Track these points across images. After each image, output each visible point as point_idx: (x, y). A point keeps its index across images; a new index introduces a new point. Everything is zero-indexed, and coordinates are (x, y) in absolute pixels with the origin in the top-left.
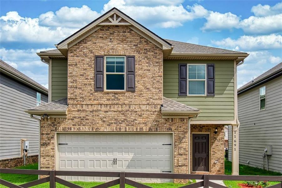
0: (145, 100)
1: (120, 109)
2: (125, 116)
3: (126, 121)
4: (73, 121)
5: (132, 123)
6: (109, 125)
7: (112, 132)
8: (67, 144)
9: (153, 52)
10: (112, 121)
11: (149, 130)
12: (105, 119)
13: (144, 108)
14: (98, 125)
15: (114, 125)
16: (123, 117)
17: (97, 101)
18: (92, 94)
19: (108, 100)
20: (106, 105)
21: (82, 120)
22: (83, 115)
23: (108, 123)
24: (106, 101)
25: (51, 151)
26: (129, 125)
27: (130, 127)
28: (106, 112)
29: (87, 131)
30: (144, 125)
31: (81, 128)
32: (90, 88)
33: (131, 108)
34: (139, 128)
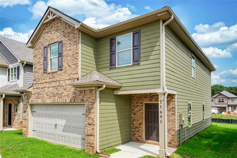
0: (68, 76)
1: (55, 85)
2: (57, 90)
3: (58, 94)
4: (35, 96)
5: (61, 96)
6: (50, 98)
7: (51, 103)
10: (51, 95)
11: (70, 101)
12: (48, 94)
13: (67, 82)
14: (45, 98)
15: (52, 98)
16: (56, 91)
17: (45, 80)
18: (42, 75)
19: (50, 78)
20: (49, 82)
21: (38, 94)
22: (39, 91)
23: (49, 96)
24: (48, 80)
25: (27, 116)
26: (59, 98)
27: (60, 99)
28: (48, 88)
29: (40, 102)
30: (67, 97)
31: (38, 101)
32: (42, 71)
33: (61, 83)
34: (64, 100)
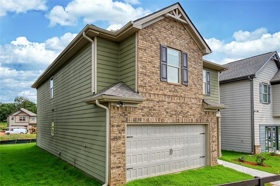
0: (193, 94)
1: (178, 101)
2: (181, 108)
3: (182, 113)
4: (143, 111)
5: (186, 115)
6: (171, 116)
7: (173, 123)
8: (132, 137)
9: (197, 53)
10: (173, 113)
11: (197, 122)
12: (168, 110)
13: (193, 101)
14: (163, 116)
15: (174, 116)
16: (179, 109)
17: (162, 92)
18: (158, 83)
19: (170, 91)
20: (169, 96)
21: (150, 110)
22: (151, 105)
23: (170, 114)
24: (168, 92)
25: (122, 146)
26: (184, 117)
27: (185, 118)
28: (169, 103)
29: (154, 122)
30: (193, 117)
31: (150, 120)
32: (157, 77)
33: (185, 101)
34: (190, 120)
